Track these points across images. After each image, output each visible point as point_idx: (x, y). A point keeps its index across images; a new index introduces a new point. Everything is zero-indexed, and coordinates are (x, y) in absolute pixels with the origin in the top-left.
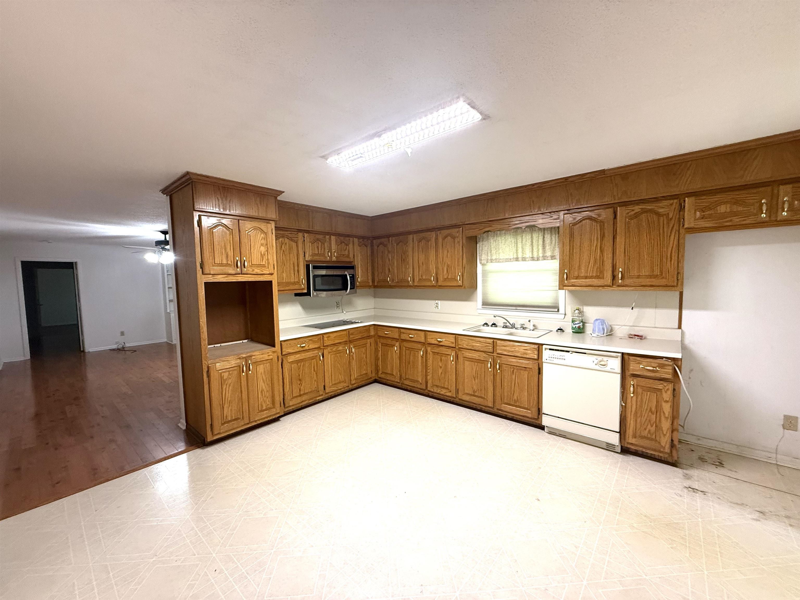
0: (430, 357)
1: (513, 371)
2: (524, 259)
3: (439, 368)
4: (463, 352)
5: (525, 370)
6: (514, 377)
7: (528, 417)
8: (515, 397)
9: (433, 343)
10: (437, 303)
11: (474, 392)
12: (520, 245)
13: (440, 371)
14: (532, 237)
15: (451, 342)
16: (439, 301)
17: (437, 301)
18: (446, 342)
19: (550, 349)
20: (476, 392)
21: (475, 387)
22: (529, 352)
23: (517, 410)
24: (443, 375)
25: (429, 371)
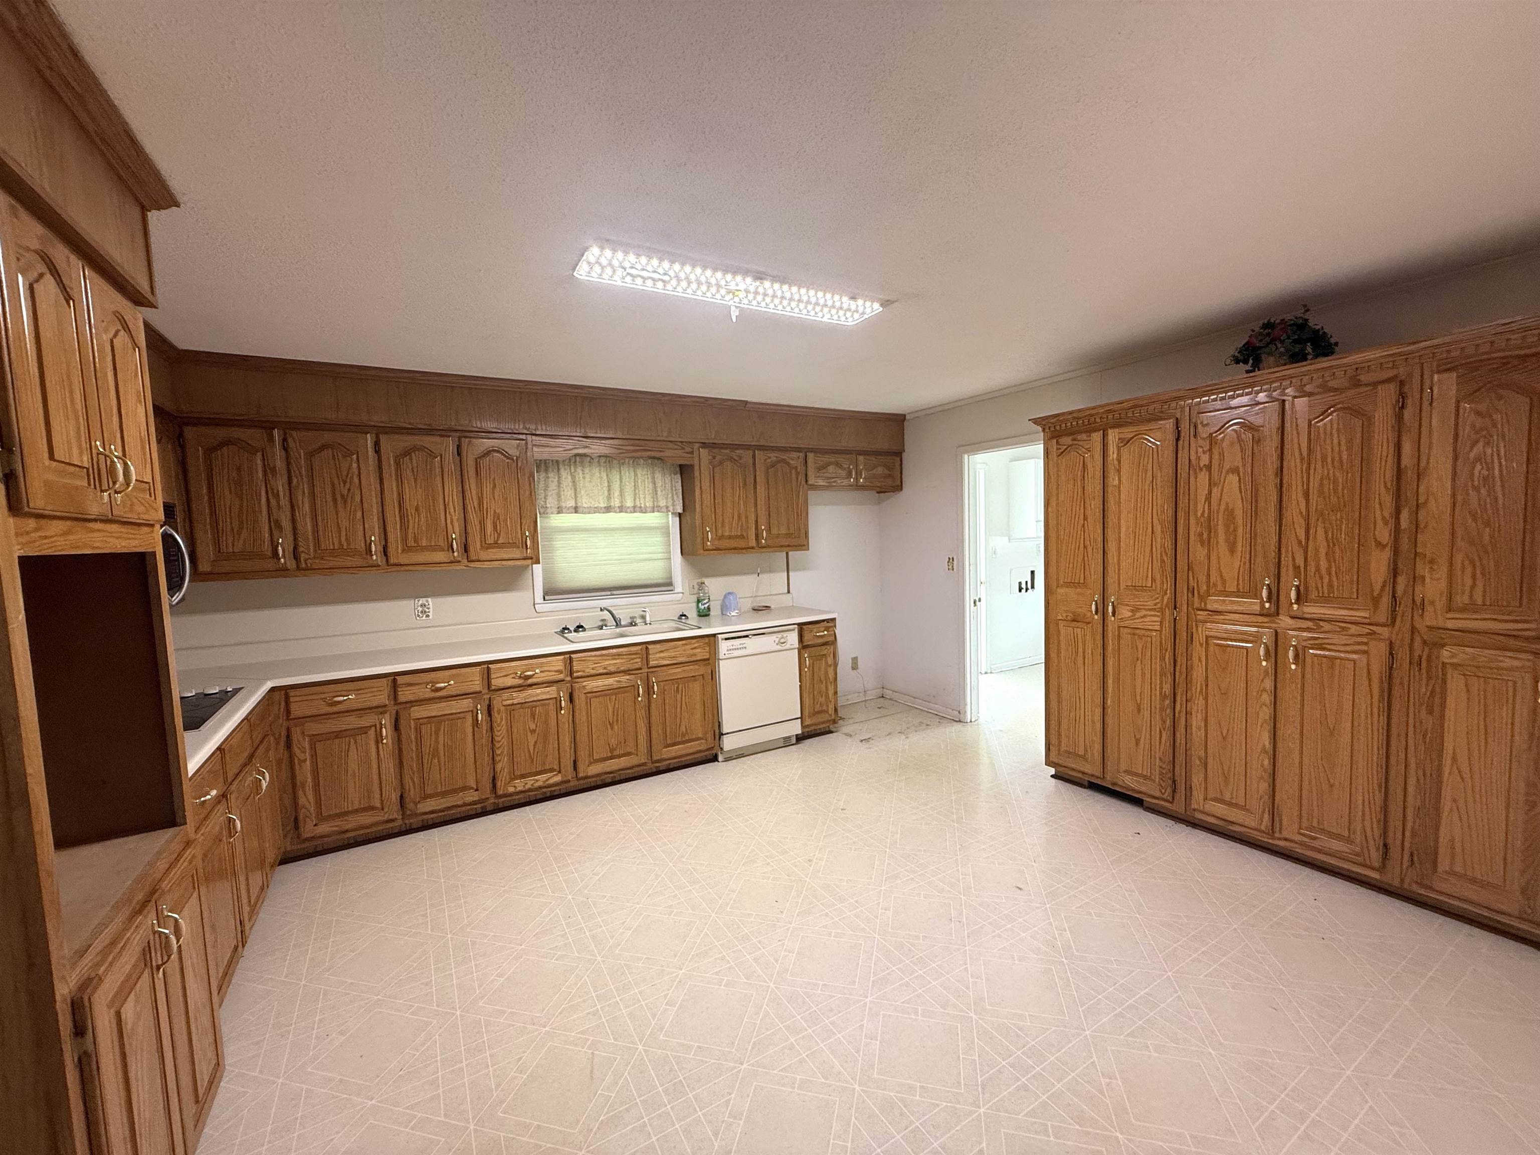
0: (502, 719)
1: (678, 688)
2: (622, 509)
3: (529, 734)
4: (584, 684)
5: (695, 680)
6: (679, 696)
7: (700, 751)
8: (683, 729)
9: (509, 684)
10: (423, 605)
11: (612, 751)
12: (616, 486)
13: (532, 739)
14: (636, 475)
15: (556, 671)
16: (429, 600)
17: (422, 601)
18: (543, 674)
19: (726, 639)
20: (615, 749)
21: (613, 742)
22: (698, 650)
23: (687, 747)
24: (540, 746)
25: (498, 752)
